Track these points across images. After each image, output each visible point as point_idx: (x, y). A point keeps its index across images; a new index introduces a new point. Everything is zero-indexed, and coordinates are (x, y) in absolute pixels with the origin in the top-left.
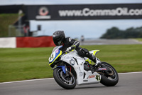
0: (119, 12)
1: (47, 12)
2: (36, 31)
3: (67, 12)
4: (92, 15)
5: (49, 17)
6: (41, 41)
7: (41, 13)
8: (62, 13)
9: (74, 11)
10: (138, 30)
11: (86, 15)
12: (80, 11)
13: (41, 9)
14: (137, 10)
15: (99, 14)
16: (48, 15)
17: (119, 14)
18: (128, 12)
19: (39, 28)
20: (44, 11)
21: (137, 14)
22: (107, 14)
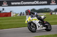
0: (35, 2)
1: (6, 3)
2: (2, 11)
3: (14, 3)
4: (24, 4)
5: (7, 5)
6: (4, 15)
7: (4, 4)
8: (13, 4)
9: (17, 3)
10: (43, 10)
11: (22, 4)
12: (20, 3)
13: (4, 2)
14: (43, 2)
15: (27, 4)
16: (7, 4)
17: (35, 4)
18: (39, 2)
19: (3, 9)
20: (5, 3)
21: (43, 3)
22: (30, 4)
